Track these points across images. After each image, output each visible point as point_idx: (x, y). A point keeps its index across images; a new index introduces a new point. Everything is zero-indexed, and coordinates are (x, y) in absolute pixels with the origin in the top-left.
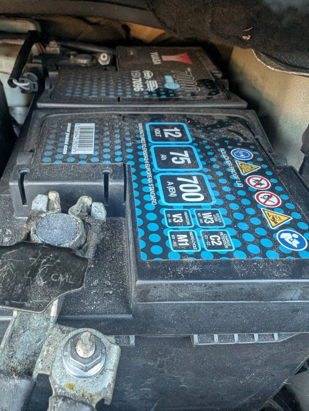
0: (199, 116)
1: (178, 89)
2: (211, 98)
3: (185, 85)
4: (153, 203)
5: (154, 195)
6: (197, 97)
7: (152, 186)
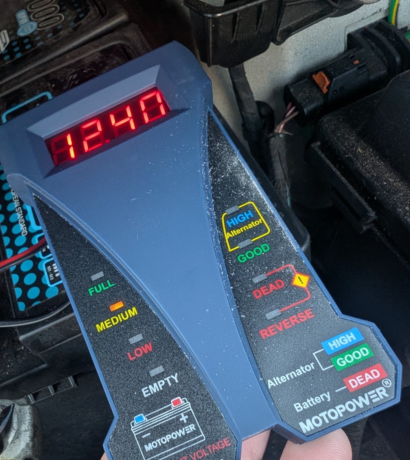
0: (65, 69)
1: (36, 30)
2: (79, 26)
3: (44, 18)
4: (24, 234)
5: (23, 222)
6: (61, 33)
7: (20, 211)
